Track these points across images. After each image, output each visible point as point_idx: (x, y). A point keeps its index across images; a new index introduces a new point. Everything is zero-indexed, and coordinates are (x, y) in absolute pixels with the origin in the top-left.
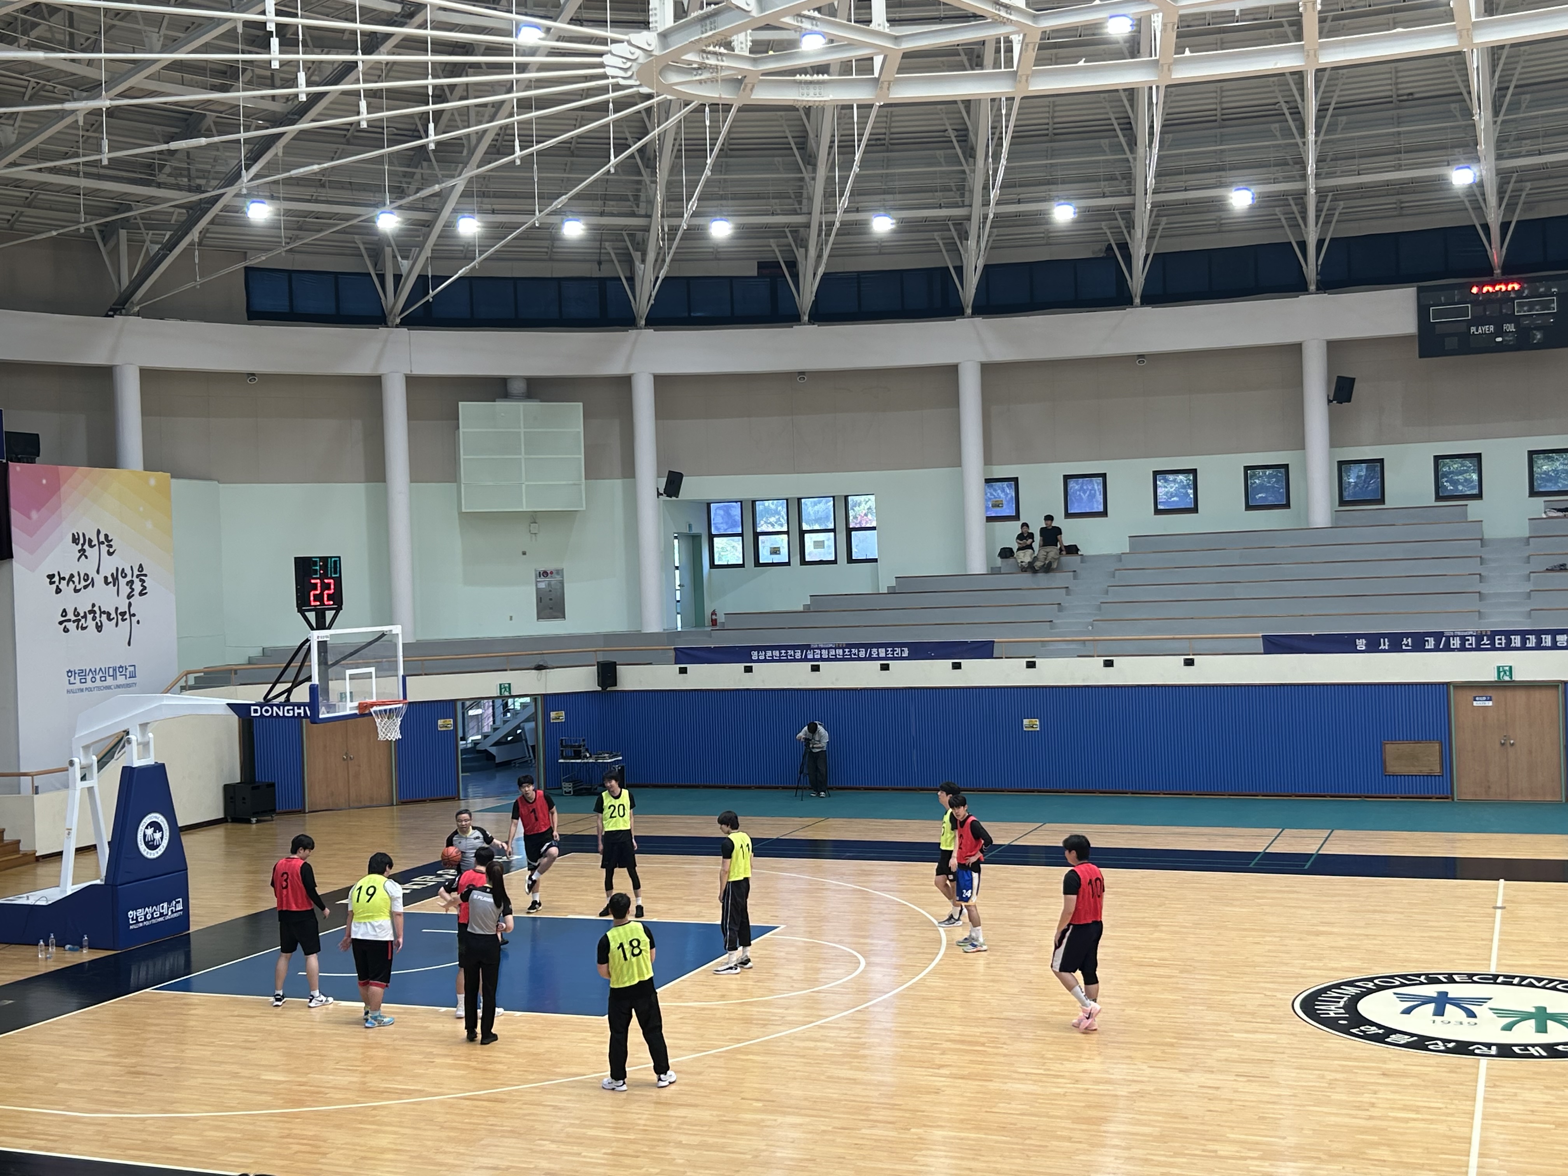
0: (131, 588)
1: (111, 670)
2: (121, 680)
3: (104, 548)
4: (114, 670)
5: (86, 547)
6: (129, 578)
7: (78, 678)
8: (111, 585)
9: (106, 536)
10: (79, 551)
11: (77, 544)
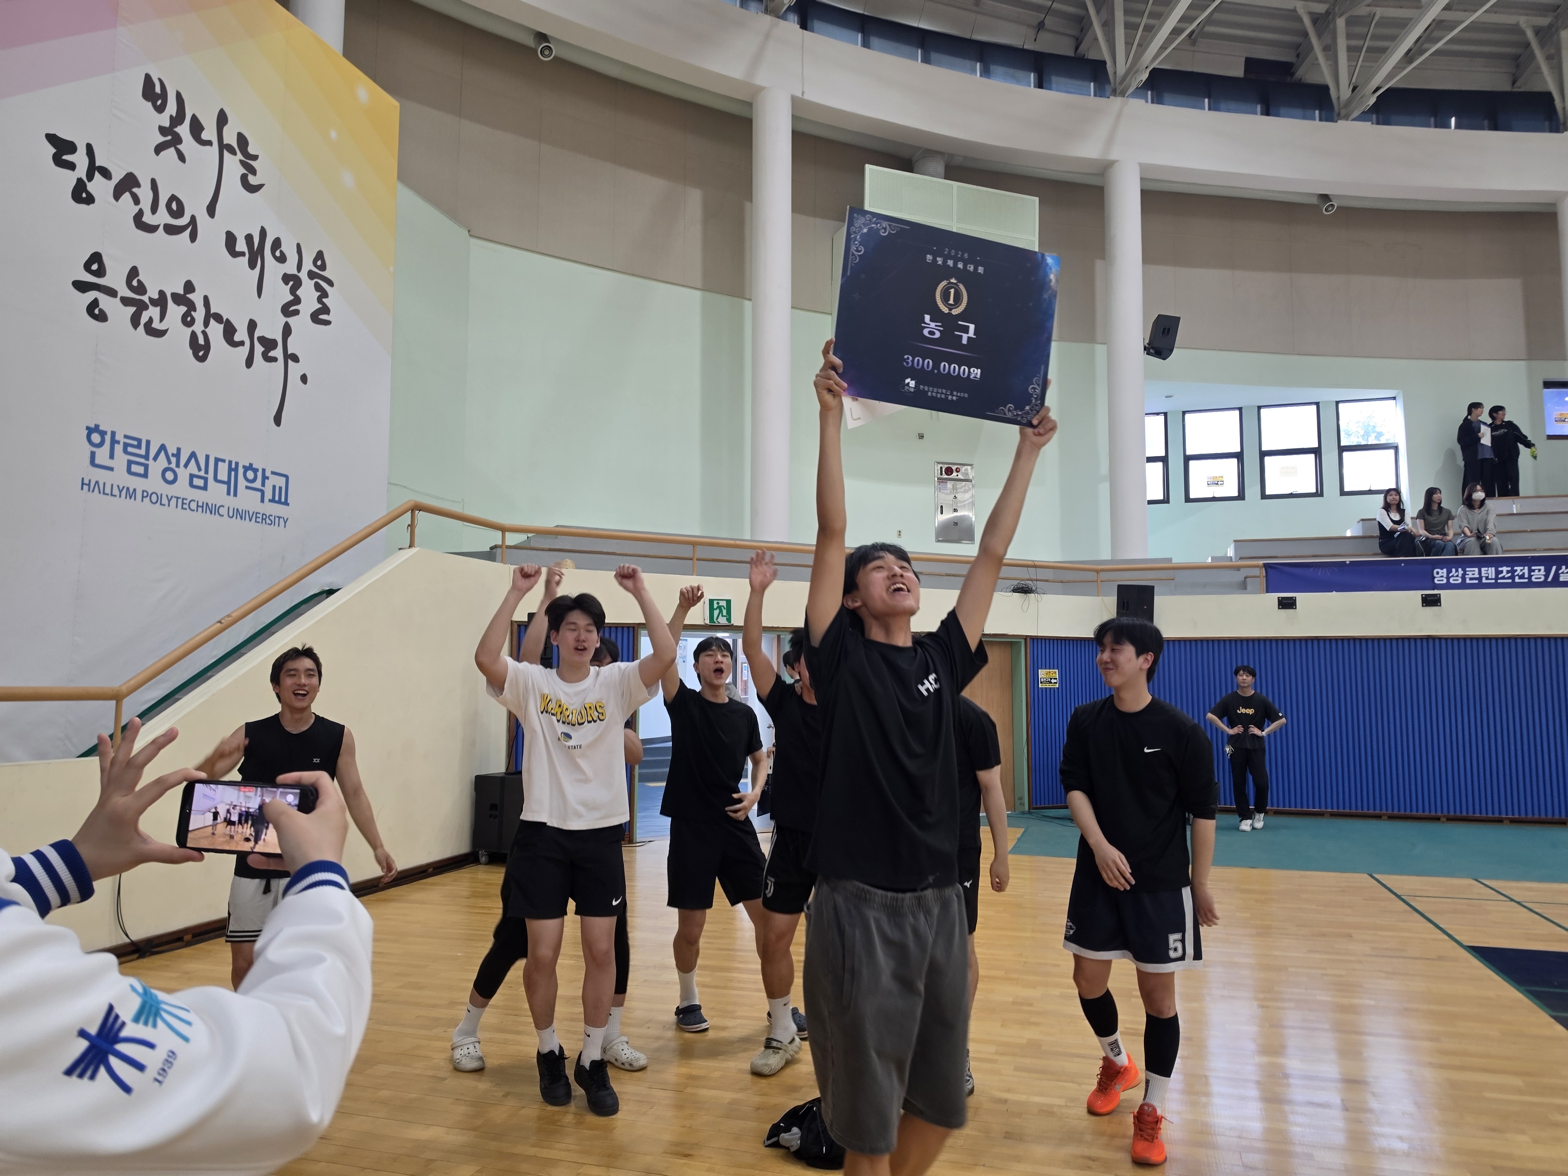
0: (293, 291)
1: (223, 469)
2: (248, 500)
3: (233, 165)
4: (233, 469)
5: (184, 130)
6: (290, 267)
7: (121, 459)
8: (245, 260)
9: (242, 140)
10: (163, 130)
11: (160, 109)
